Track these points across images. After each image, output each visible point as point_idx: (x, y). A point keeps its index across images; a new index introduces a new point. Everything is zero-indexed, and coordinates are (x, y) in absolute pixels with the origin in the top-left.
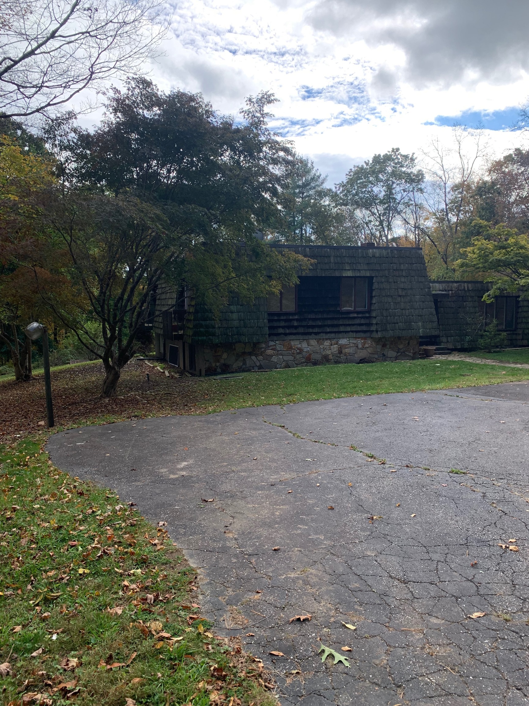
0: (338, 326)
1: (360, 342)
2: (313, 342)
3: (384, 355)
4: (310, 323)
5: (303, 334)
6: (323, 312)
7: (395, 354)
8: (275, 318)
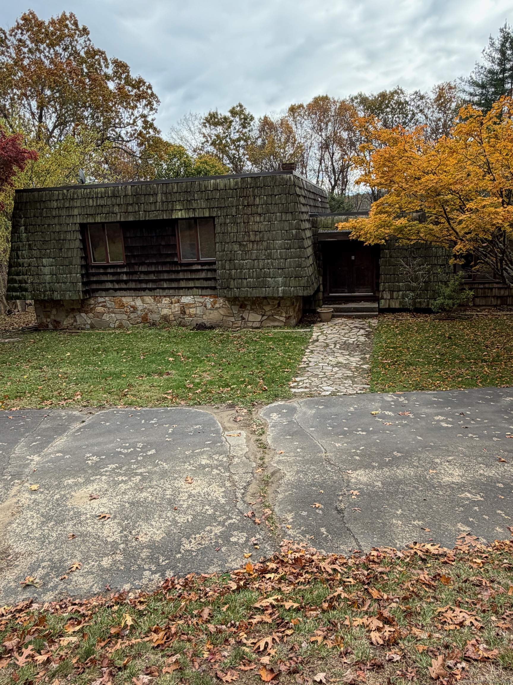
0: (178, 280)
1: (208, 300)
2: (149, 299)
3: (243, 319)
4: (142, 277)
5: (135, 290)
6: (156, 264)
7: (259, 318)
8: (102, 271)
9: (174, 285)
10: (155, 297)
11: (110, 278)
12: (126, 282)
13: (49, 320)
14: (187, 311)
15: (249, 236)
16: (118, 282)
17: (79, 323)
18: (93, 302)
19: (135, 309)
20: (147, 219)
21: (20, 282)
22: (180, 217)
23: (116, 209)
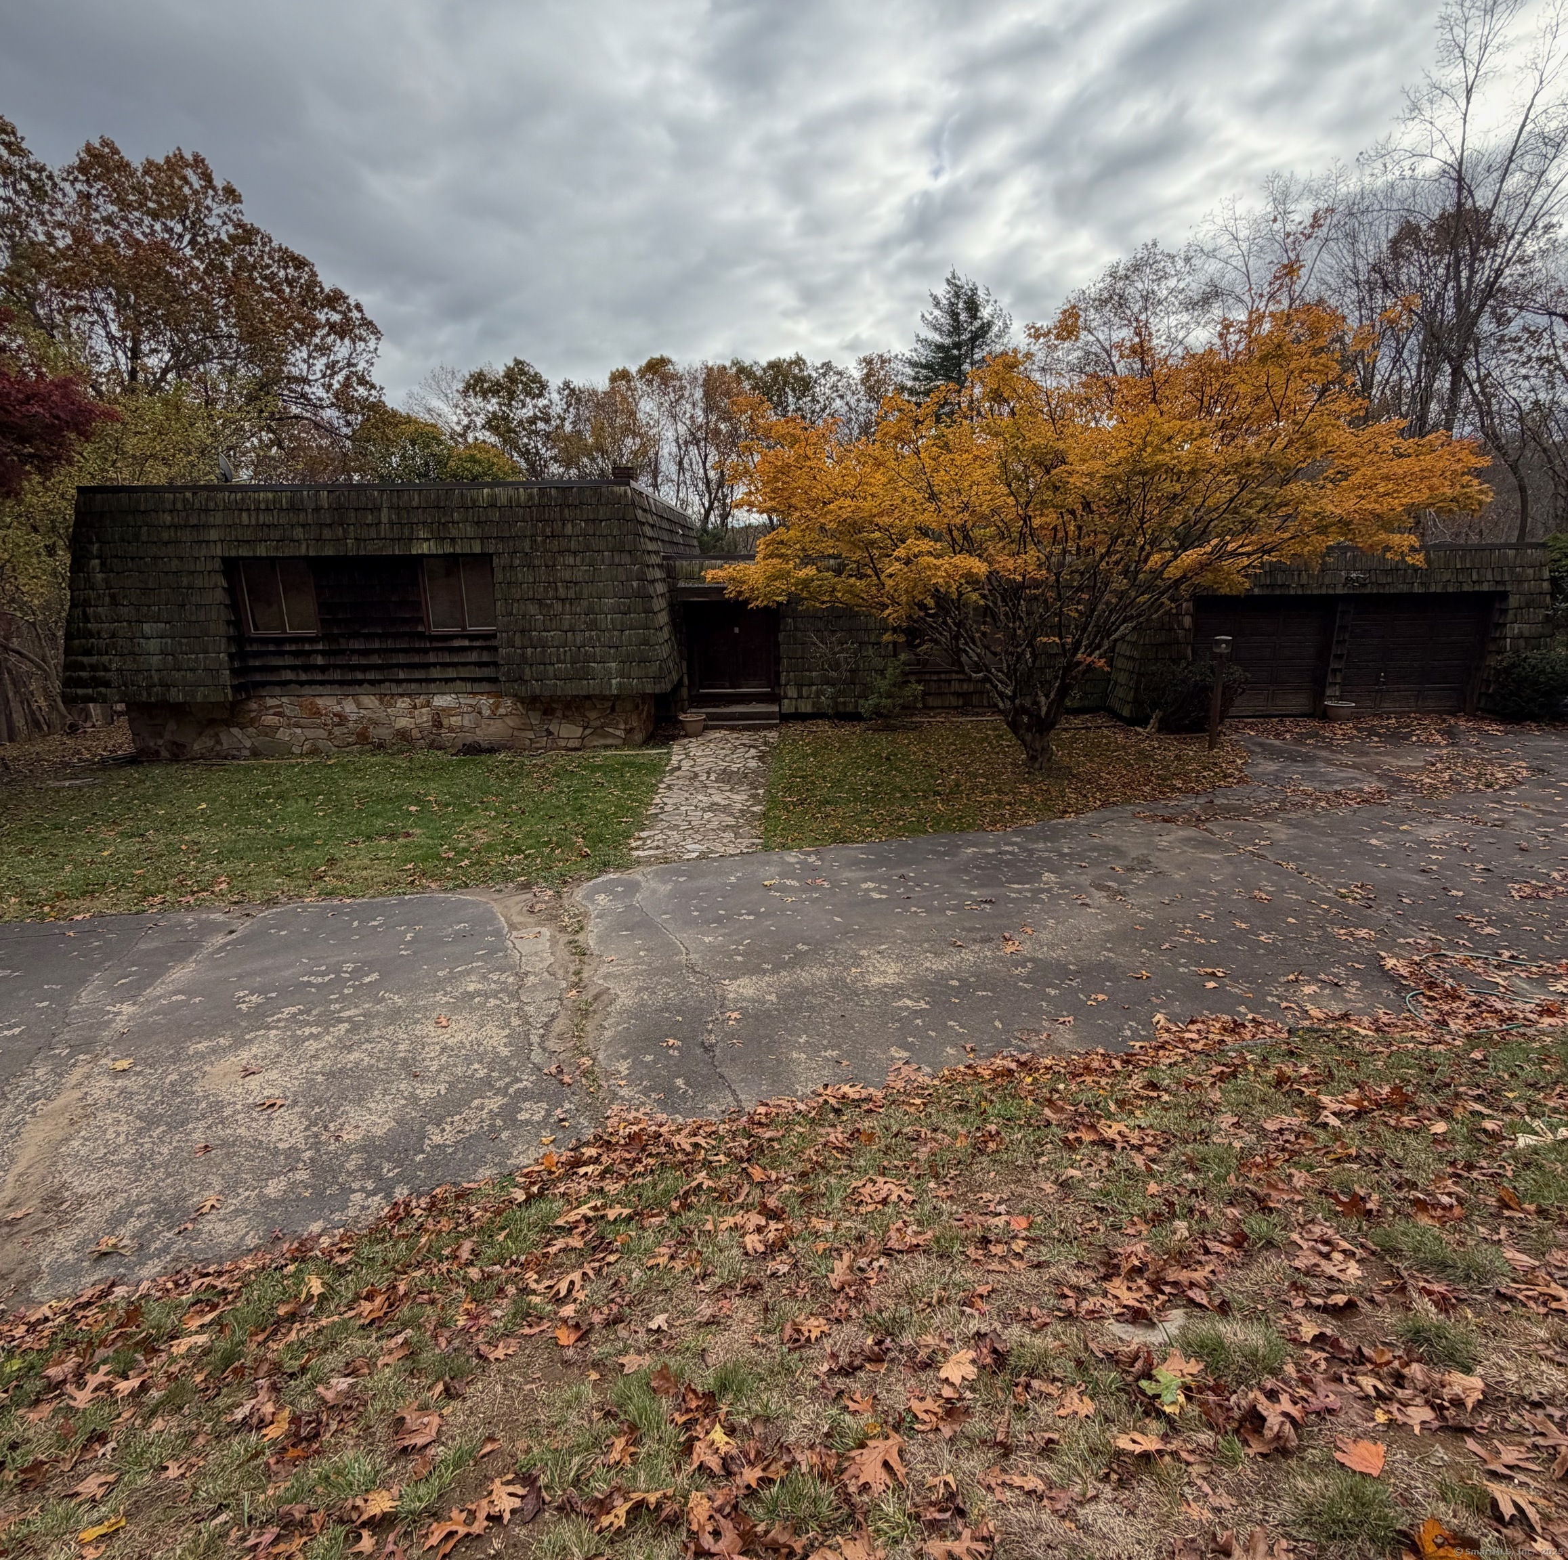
0: (426, 666)
1: (485, 702)
2: (370, 701)
3: (550, 733)
4: (355, 660)
5: (341, 683)
6: (381, 636)
7: (579, 732)
8: (272, 648)
9: (418, 675)
10: (381, 697)
11: (289, 661)
12: (323, 669)
13: (160, 742)
14: (445, 722)
15: (556, 589)
16: (307, 668)
17: (225, 746)
18: (255, 706)
19: (342, 719)
20: (362, 553)
21: (94, 668)
22: (426, 551)
23: (298, 533)
